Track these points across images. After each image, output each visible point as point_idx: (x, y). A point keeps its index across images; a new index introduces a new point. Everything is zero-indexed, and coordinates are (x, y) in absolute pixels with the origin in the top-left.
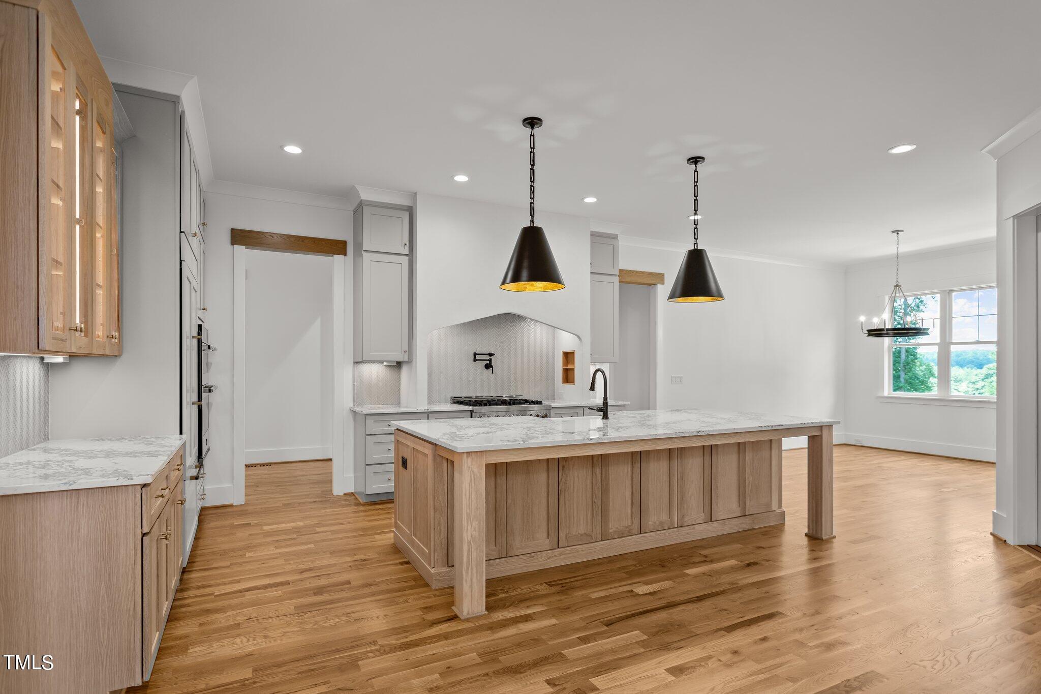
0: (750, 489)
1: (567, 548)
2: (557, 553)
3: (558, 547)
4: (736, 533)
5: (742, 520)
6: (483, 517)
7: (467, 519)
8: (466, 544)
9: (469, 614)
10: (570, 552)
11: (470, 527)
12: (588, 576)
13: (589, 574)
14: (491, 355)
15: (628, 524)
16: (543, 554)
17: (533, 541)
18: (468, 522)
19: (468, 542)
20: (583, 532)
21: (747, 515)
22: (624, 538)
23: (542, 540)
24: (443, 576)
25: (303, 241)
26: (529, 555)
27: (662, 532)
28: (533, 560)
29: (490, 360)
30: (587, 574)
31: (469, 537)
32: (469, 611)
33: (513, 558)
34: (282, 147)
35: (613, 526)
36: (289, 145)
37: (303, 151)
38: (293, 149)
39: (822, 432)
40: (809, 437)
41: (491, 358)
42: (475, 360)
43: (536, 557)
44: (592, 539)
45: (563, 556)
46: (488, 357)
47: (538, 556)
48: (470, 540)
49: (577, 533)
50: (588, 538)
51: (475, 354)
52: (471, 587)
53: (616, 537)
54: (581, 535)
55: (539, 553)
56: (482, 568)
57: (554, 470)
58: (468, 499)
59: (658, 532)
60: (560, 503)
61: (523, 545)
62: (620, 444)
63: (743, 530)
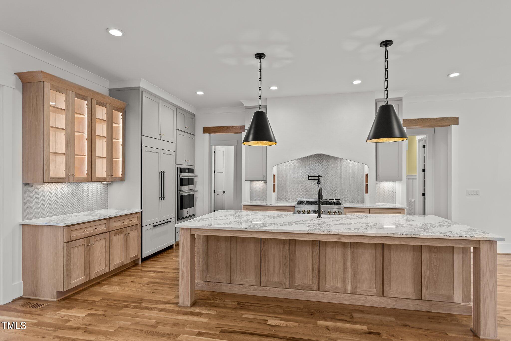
0: (426, 280)
1: (267, 288)
2: (260, 289)
3: (261, 286)
4: (409, 310)
5: (417, 302)
6: (189, 260)
7: (181, 259)
8: (181, 271)
9: (182, 304)
10: (268, 290)
11: (183, 263)
12: (263, 306)
13: (264, 304)
14: (319, 176)
15: (309, 282)
16: (252, 287)
17: (246, 278)
18: (182, 261)
19: (182, 269)
20: (277, 281)
21: (422, 300)
22: (306, 291)
23: (251, 279)
24: (200, 285)
25: (229, 128)
26: (244, 285)
27: (337, 294)
28: (245, 289)
29: (319, 180)
30: (263, 304)
31: (182, 268)
32: (182, 303)
33: (235, 285)
34: (196, 93)
35: (298, 282)
36: (198, 92)
37: (204, 93)
38: (200, 93)
39: (480, 245)
40: (473, 248)
41: (319, 178)
42: (309, 179)
43: (247, 288)
44: (283, 286)
45: (264, 291)
46: (317, 178)
47: (249, 288)
48: (183, 269)
49: (273, 281)
50: (280, 285)
51: (309, 176)
52: (183, 291)
53: (300, 288)
54: (275, 282)
55: (250, 286)
56: (189, 284)
57: (258, 243)
58: (182, 249)
59: (334, 293)
60: (262, 261)
61: (240, 280)
62: (270, 233)
63: (418, 310)
